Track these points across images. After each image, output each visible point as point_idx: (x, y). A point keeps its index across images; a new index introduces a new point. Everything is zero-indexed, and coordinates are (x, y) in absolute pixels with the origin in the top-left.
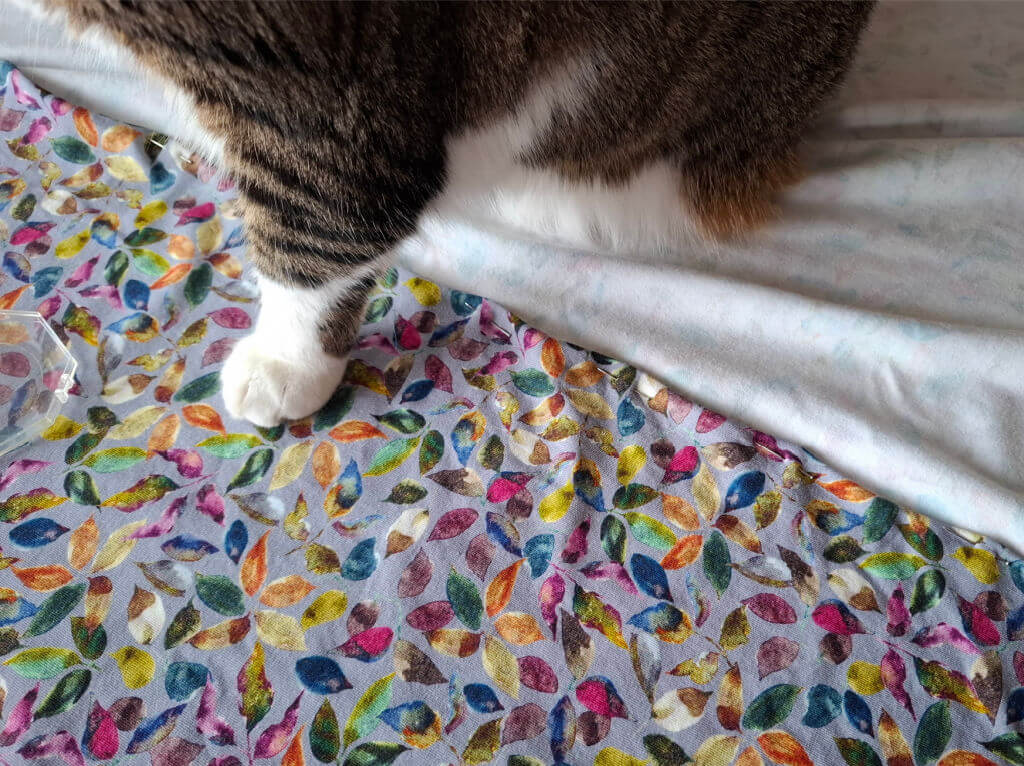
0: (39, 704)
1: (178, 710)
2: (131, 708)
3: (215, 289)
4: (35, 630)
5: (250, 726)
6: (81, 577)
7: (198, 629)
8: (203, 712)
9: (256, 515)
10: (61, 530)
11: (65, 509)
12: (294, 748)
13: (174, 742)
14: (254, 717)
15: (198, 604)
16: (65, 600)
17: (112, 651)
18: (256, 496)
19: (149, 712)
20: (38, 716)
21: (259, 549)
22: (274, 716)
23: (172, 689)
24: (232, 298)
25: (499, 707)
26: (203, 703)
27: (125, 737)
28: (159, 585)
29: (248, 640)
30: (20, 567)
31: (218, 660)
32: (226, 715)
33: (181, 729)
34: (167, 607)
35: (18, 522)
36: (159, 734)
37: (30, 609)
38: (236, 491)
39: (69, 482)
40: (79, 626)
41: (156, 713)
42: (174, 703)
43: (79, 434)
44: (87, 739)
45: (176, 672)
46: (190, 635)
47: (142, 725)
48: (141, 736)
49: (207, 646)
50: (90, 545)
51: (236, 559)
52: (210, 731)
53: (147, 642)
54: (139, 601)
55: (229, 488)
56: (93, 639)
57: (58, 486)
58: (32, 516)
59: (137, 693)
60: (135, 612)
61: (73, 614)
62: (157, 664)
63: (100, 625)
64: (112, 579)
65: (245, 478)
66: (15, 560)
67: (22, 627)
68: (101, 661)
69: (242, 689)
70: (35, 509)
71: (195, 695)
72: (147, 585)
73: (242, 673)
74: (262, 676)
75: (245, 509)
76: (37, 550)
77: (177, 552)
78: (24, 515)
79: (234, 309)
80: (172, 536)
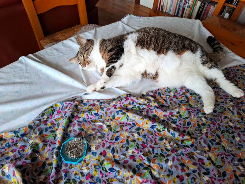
0: (137, 149)
1: (147, 139)
2: (143, 142)
3: (104, 108)
4: (128, 145)
5: (153, 135)
6: (126, 138)
7: (140, 133)
8: (149, 137)
9: (133, 121)
10: (119, 136)
11: (117, 135)
12: (158, 133)
13: (150, 141)
14: (152, 134)
15: (138, 131)
16: (127, 141)
17: (136, 140)
18: (131, 120)
19: (145, 141)
20: (138, 149)
21: (137, 123)
22: (154, 133)
23: (145, 138)
24: (107, 107)
25: (166, 120)
26: (148, 137)
27: (146, 144)
28: (133, 133)
29: (145, 130)
30: (120, 142)
31: (145, 133)
32: (151, 136)
33: (149, 140)
34: (136, 133)
35: (114, 139)
36: (148, 142)
37: (126, 144)
38: (129, 121)
39: (114, 132)
40: (131, 141)
41: (146, 141)
42: (146, 139)
43: (109, 129)
44: (143, 147)
45: (143, 137)
46: (140, 134)
47: (146, 142)
48: (147, 143)
49: (143, 133)
50: (123, 135)
51: (136, 126)
52: (151, 138)
53: (138, 137)
54: (133, 135)
55: (128, 121)
56: (134, 141)
57: (113, 134)
58: (115, 138)
59: (143, 141)
60: (134, 136)
61: (130, 141)
62: (141, 137)
63: (133, 140)
64: (129, 136)
65: (128, 119)
66: (119, 142)
67: (127, 146)
68: (137, 141)
69: (149, 133)
70: (114, 137)
71: (147, 137)
72: (132, 134)
73: (148, 132)
74: (149, 131)
75: (131, 121)
76: (119, 140)
77: (131, 129)
78: (114, 138)
79: (108, 108)
80: (129, 129)
